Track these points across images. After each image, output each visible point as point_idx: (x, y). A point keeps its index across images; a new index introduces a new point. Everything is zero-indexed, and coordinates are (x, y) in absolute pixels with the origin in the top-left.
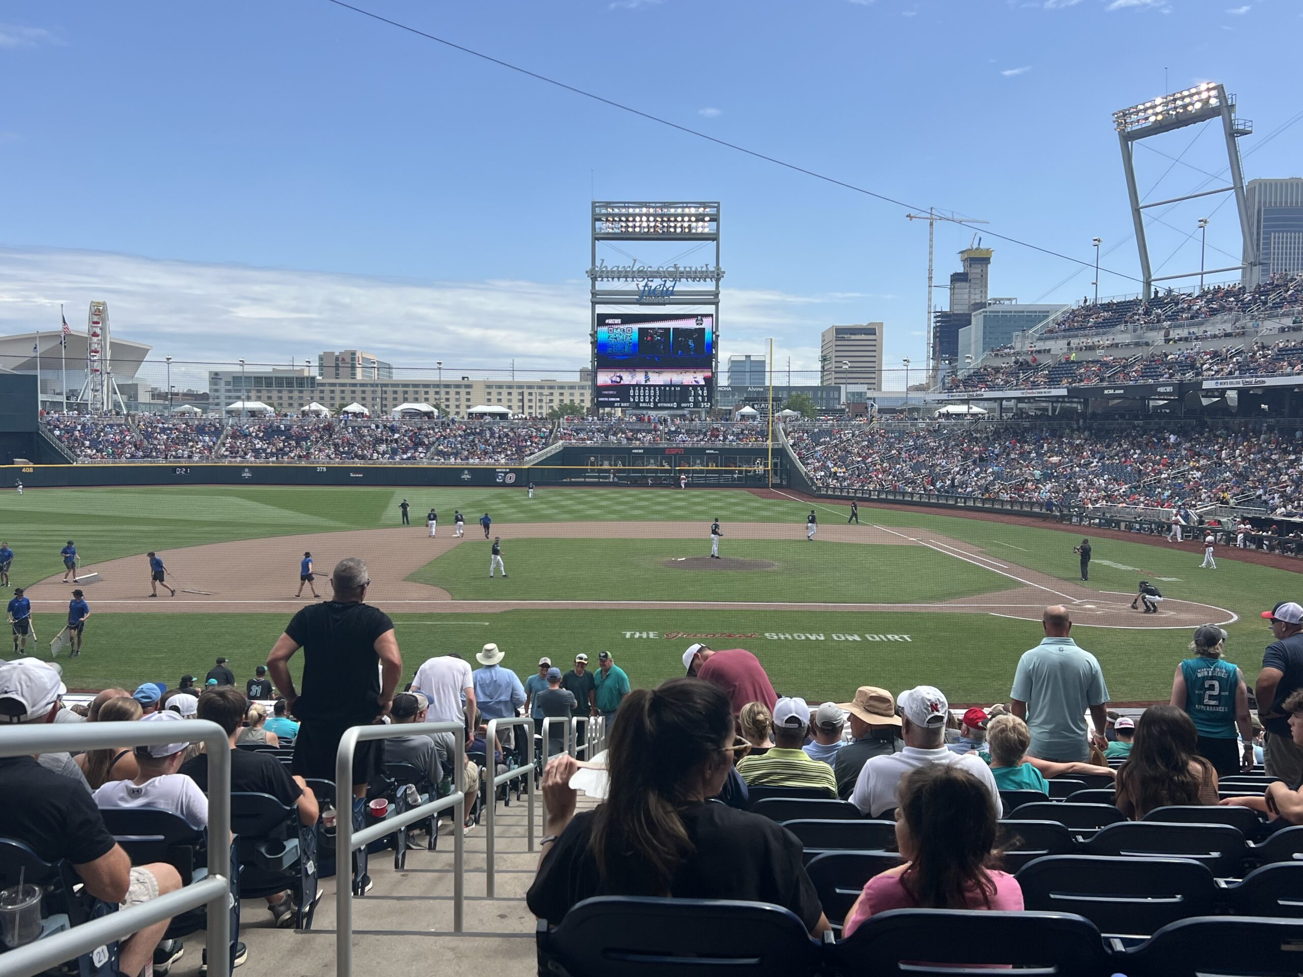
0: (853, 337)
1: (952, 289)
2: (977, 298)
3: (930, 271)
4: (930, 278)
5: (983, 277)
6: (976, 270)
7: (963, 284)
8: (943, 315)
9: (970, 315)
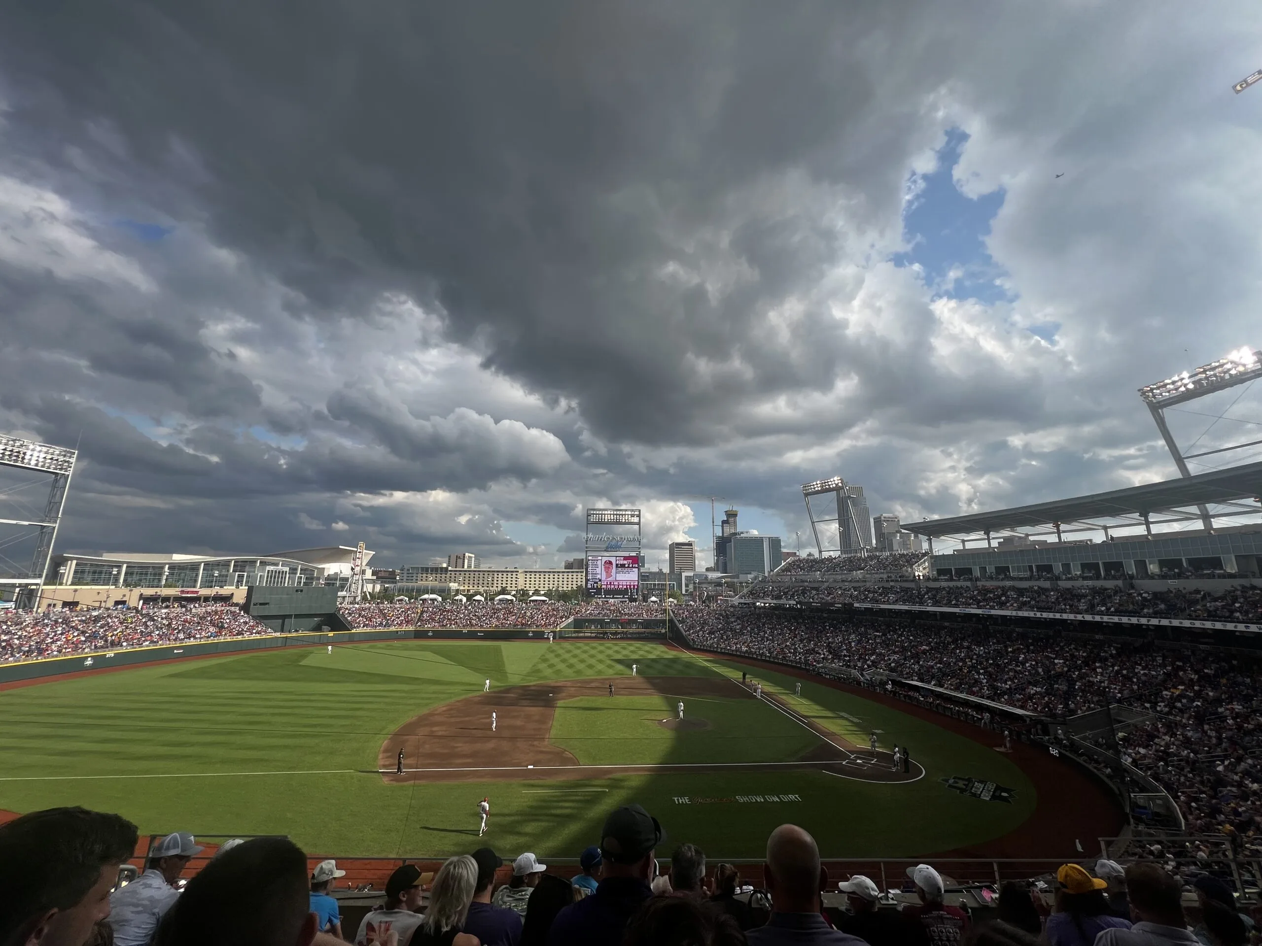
0: (683, 547)
1: (723, 527)
2: (733, 531)
3: (713, 520)
4: (713, 522)
5: (735, 522)
6: (731, 520)
7: (727, 525)
8: (719, 537)
9: (731, 538)
